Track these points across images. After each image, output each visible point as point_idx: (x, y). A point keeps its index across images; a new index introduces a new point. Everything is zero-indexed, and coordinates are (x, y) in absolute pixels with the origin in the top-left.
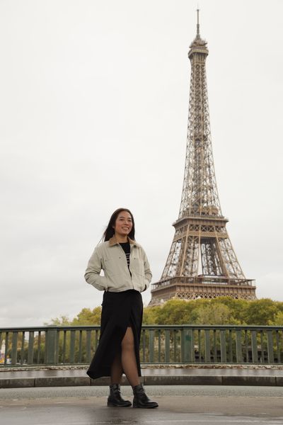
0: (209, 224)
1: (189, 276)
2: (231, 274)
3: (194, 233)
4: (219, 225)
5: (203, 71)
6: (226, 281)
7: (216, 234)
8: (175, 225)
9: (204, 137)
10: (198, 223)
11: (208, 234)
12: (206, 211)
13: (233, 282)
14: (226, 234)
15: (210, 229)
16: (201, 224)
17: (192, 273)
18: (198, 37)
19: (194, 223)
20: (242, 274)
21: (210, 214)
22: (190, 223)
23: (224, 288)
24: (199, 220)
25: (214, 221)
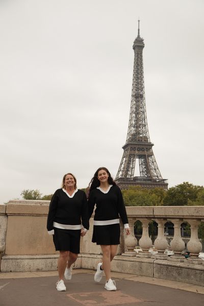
0: (142, 147)
1: (130, 177)
2: (155, 176)
3: (133, 152)
4: (148, 147)
5: (141, 56)
6: (150, 180)
7: (146, 153)
8: (124, 148)
9: (141, 95)
10: (135, 146)
11: (141, 153)
12: (140, 139)
13: (155, 181)
14: (152, 153)
15: (142, 150)
16: (137, 147)
17: (131, 176)
18: (139, 36)
19: (133, 146)
20: (161, 176)
21: (143, 141)
22: (131, 146)
23: (149, 184)
24: (136, 144)
25: (145, 145)
